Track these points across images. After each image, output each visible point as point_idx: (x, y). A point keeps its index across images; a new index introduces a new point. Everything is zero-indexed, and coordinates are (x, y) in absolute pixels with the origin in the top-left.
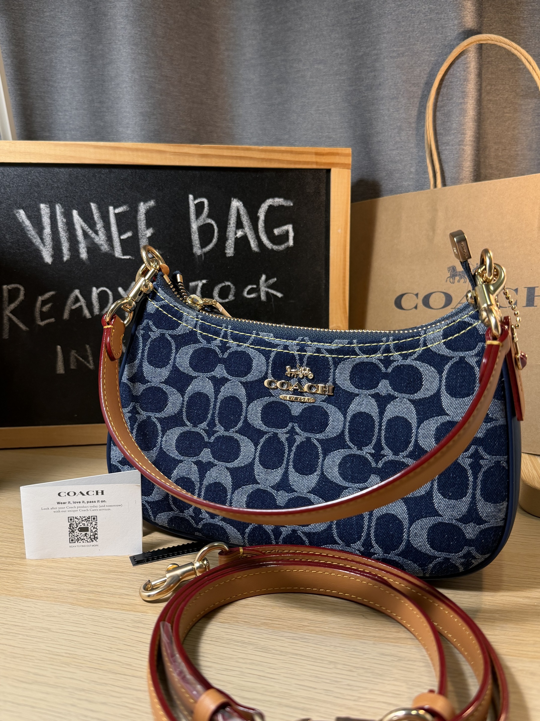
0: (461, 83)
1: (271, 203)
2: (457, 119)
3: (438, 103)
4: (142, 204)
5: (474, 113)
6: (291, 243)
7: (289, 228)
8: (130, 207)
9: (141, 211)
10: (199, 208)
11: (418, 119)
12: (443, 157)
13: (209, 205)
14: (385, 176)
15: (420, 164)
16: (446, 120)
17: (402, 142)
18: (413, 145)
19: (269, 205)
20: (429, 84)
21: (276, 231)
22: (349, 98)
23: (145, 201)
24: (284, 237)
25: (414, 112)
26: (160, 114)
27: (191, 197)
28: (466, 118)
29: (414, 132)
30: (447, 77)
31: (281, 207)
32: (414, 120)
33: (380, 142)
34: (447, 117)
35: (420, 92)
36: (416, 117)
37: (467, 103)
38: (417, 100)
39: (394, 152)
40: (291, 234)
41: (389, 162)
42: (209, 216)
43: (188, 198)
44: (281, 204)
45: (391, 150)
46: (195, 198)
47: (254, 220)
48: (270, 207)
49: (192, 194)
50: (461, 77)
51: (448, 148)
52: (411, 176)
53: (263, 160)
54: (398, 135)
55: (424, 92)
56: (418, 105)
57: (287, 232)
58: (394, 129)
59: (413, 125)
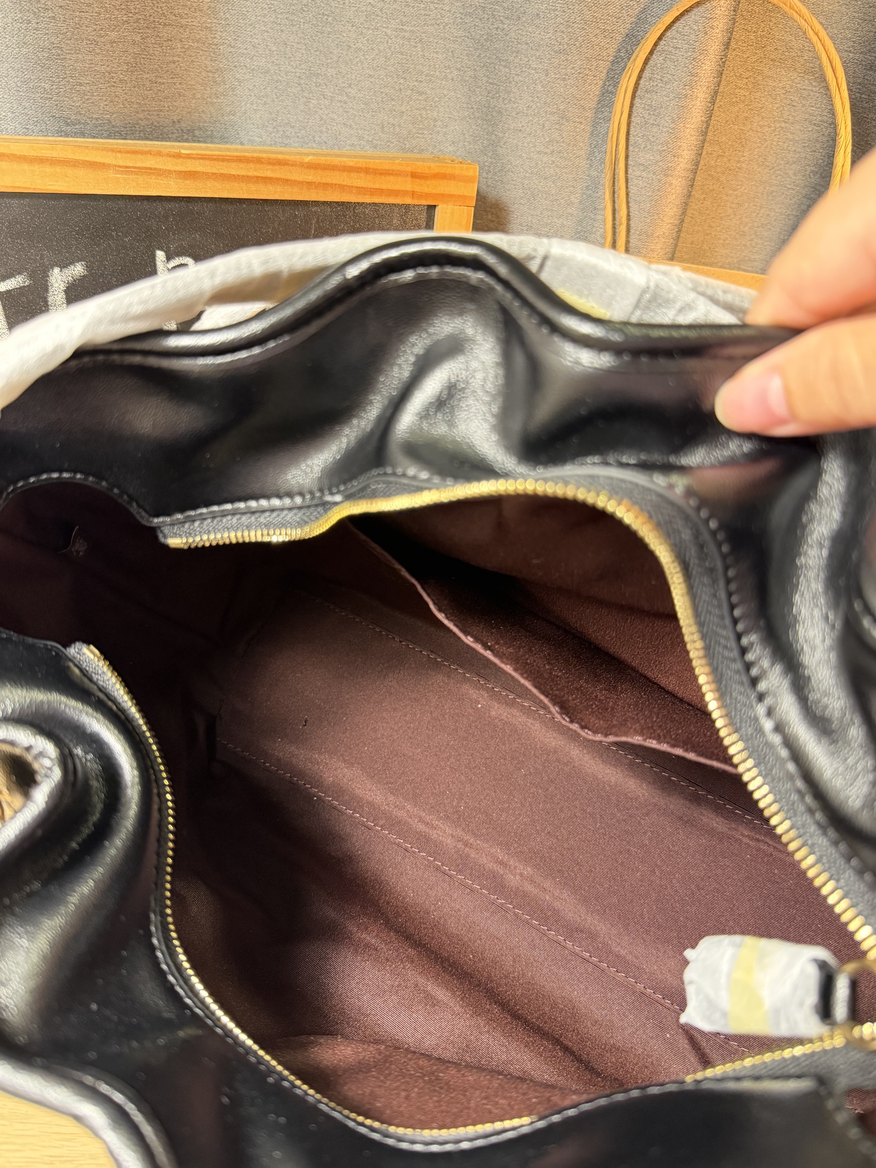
0: (695, 55)
2: (672, 125)
3: (642, 82)
4: (57, 270)
5: (703, 118)
8: (30, 277)
9: (56, 285)
11: (599, 102)
12: (633, 190)
14: (522, 198)
15: (589, 192)
16: (651, 121)
17: (563, 142)
18: (582, 153)
20: (632, 40)
22: (468, 20)
23: (63, 266)
25: (596, 90)
28: (688, 126)
29: (589, 129)
30: (668, 34)
32: (593, 104)
33: (520, 131)
34: (654, 114)
35: (612, 51)
36: (596, 99)
37: (697, 97)
38: (604, 66)
39: (545, 159)
41: (532, 173)
43: (153, 257)
45: (539, 152)
46: (169, 258)
49: (162, 249)
50: (697, 44)
51: (644, 174)
52: (570, 211)
53: (310, 185)
54: (557, 127)
55: (619, 51)
56: (603, 75)
58: (552, 113)
59: (589, 114)
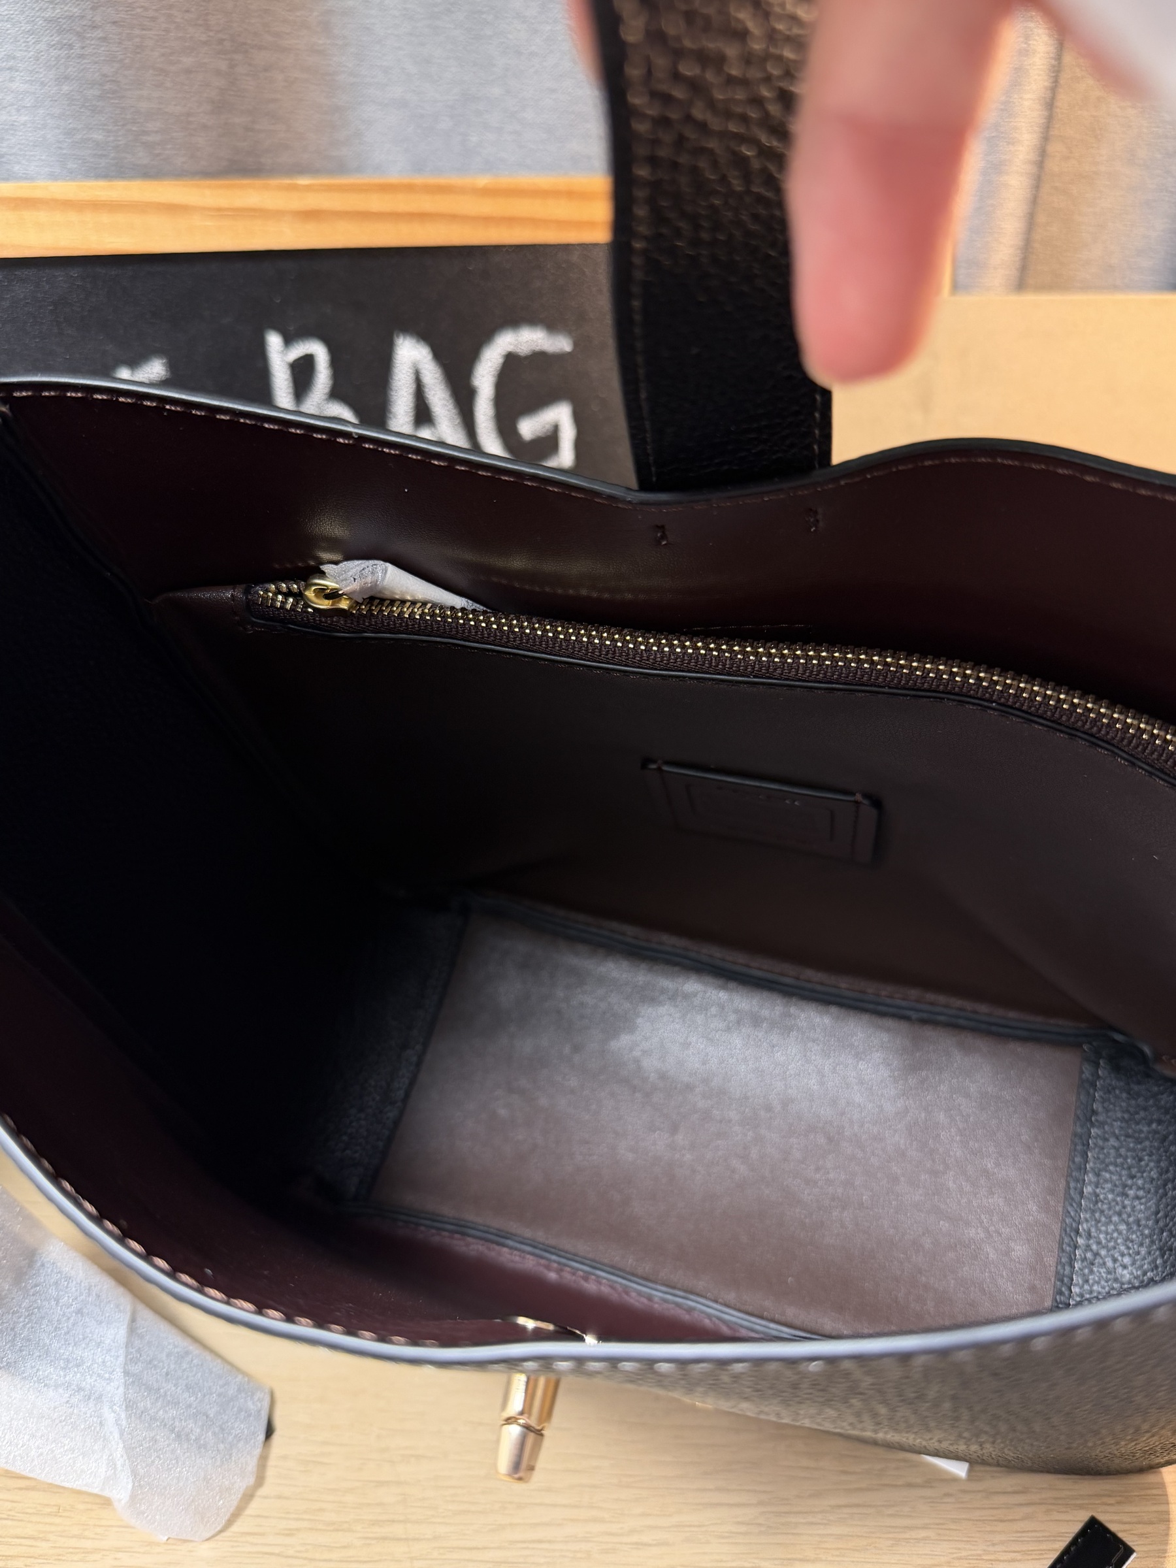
1: (510, 348)
6: (566, 457)
7: (561, 415)
10: (302, 372)
13: (335, 363)
19: (504, 353)
21: (528, 428)
23: (135, 362)
24: (549, 442)
26: (114, 23)
27: (274, 341)
31: (539, 358)
40: (568, 435)
42: (335, 394)
43: (265, 345)
44: (537, 349)
46: (287, 345)
47: (464, 398)
48: (511, 359)
49: (275, 330)
53: (487, 220)
57: (556, 429)
